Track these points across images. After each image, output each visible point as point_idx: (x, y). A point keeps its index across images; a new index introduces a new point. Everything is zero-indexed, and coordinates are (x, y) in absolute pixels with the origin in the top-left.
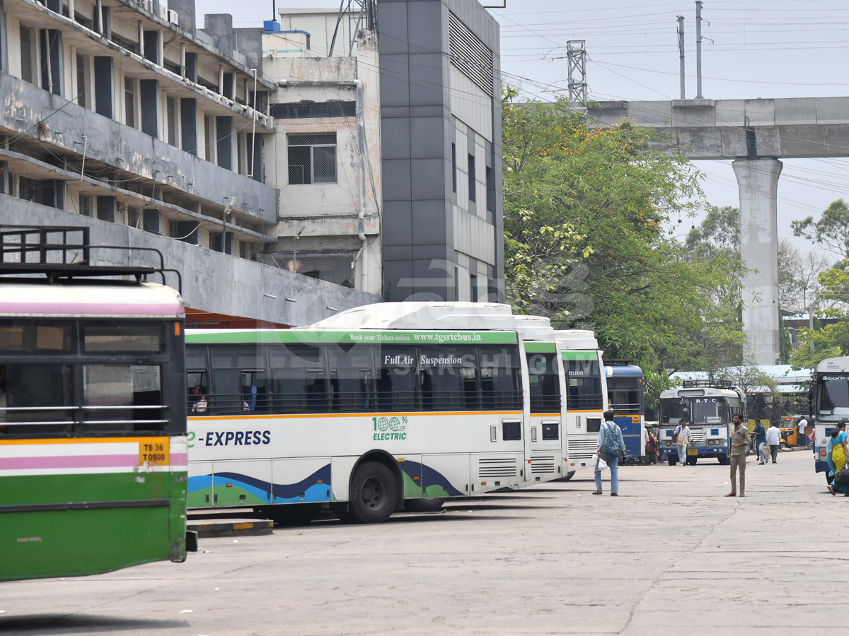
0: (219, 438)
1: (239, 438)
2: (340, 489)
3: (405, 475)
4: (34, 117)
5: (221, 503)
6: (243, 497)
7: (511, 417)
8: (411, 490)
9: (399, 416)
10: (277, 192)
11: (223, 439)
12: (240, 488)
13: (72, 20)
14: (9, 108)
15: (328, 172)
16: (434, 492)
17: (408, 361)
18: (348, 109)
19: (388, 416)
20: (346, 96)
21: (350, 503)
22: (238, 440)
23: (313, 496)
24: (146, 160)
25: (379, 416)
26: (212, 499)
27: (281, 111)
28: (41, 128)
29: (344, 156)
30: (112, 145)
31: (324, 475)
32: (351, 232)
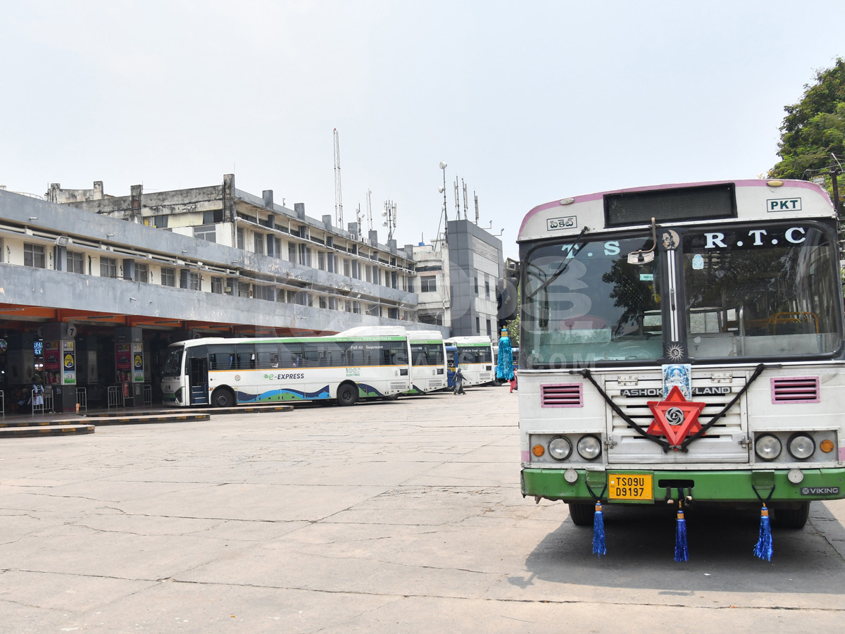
0: (283, 376)
1: (291, 376)
2: (333, 394)
3: (360, 389)
4: (284, 271)
5: (285, 399)
6: (293, 397)
7: (404, 367)
8: (362, 394)
9: (357, 368)
10: (417, 295)
11: (285, 377)
12: (292, 394)
13: (310, 241)
14: (271, 268)
15: (434, 288)
16: (372, 394)
17: (361, 348)
18: (439, 268)
19: (352, 368)
20: (438, 264)
21: (337, 399)
22: (291, 377)
23: (322, 396)
24: (347, 285)
25: (348, 368)
26: (281, 398)
27: (418, 270)
28: (288, 274)
29: (438, 283)
30: (328, 280)
31: (326, 389)
32: (441, 307)
